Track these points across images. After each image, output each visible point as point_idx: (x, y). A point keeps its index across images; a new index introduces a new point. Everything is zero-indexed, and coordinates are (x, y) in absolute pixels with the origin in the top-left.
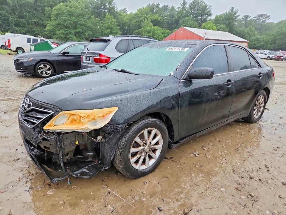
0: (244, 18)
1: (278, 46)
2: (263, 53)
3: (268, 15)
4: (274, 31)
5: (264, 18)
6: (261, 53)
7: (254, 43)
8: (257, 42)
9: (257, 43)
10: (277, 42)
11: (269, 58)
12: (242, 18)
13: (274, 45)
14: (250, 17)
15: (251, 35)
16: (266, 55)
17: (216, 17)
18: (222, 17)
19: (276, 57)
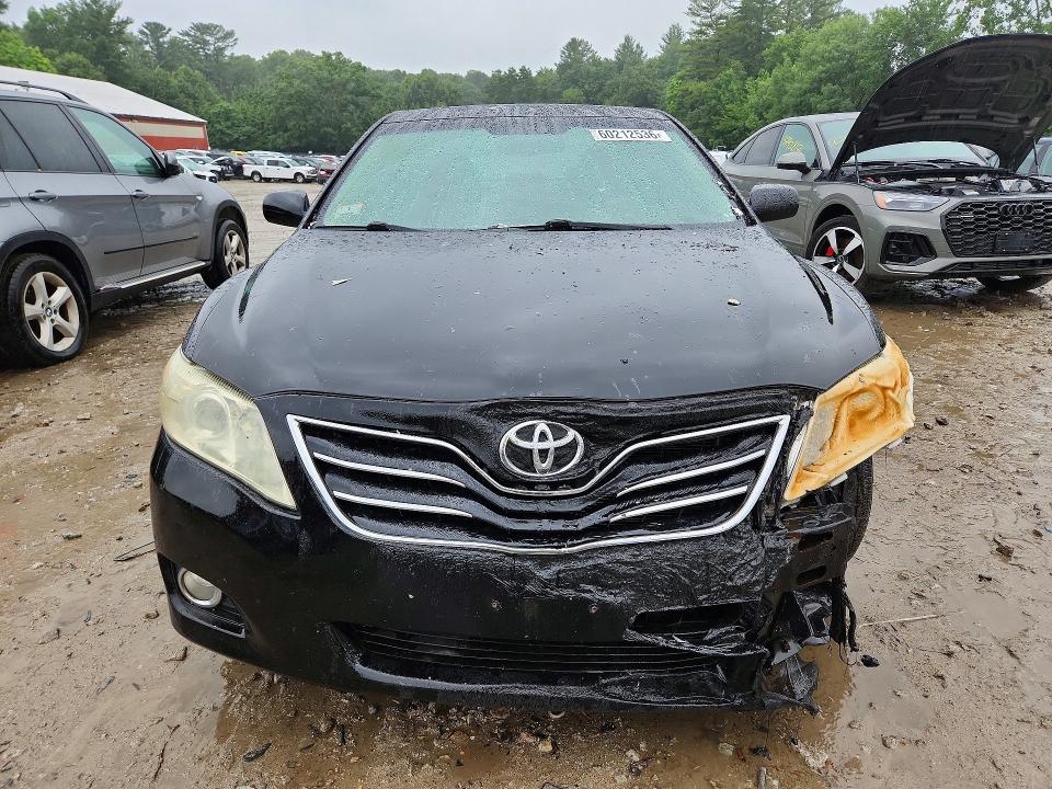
0: (145, 30)
1: (300, 138)
2: (276, 163)
3: (227, 28)
4: (269, 87)
5: (218, 39)
6: (270, 163)
7: (219, 127)
8: (229, 123)
9: (228, 128)
10: (291, 124)
11: (300, 179)
12: (142, 32)
13: (286, 135)
14: (170, 30)
15: (196, 98)
16: (288, 167)
17: (33, 16)
18: (55, 20)
19: (322, 173)
